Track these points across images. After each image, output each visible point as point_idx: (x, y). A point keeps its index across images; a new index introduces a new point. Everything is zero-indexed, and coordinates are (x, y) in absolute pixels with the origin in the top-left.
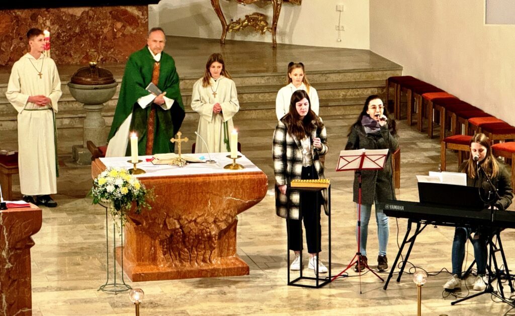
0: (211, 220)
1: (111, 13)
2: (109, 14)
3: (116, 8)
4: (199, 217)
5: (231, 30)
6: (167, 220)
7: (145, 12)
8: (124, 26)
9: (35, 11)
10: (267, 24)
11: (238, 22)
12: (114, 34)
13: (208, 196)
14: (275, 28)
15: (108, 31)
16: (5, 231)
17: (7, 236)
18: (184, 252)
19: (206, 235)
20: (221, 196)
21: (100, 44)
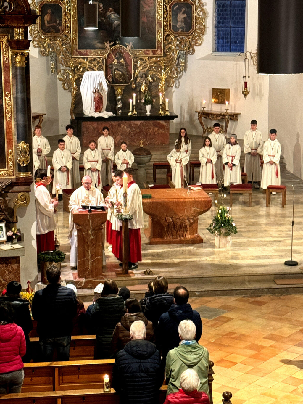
0: (186, 218)
1: (153, 123)
2: (152, 124)
3: (156, 121)
4: (181, 217)
5: (207, 132)
6: (166, 218)
7: (168, 123)
8: (159, 129)
9: (120, 122)
10: (223, 129)
11: (210, 128)
12: (154, 133)
13: (185, 207)
14: (226, 131)
15: (152, 132)
16: (90, 222)
17: (91, 224)
18: (174, 232)
19: (184, 225)
20: (191, 208)
21: (148, 137)
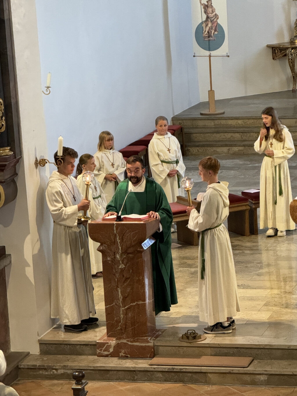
16: (118, 239)
17: (120, 242)
